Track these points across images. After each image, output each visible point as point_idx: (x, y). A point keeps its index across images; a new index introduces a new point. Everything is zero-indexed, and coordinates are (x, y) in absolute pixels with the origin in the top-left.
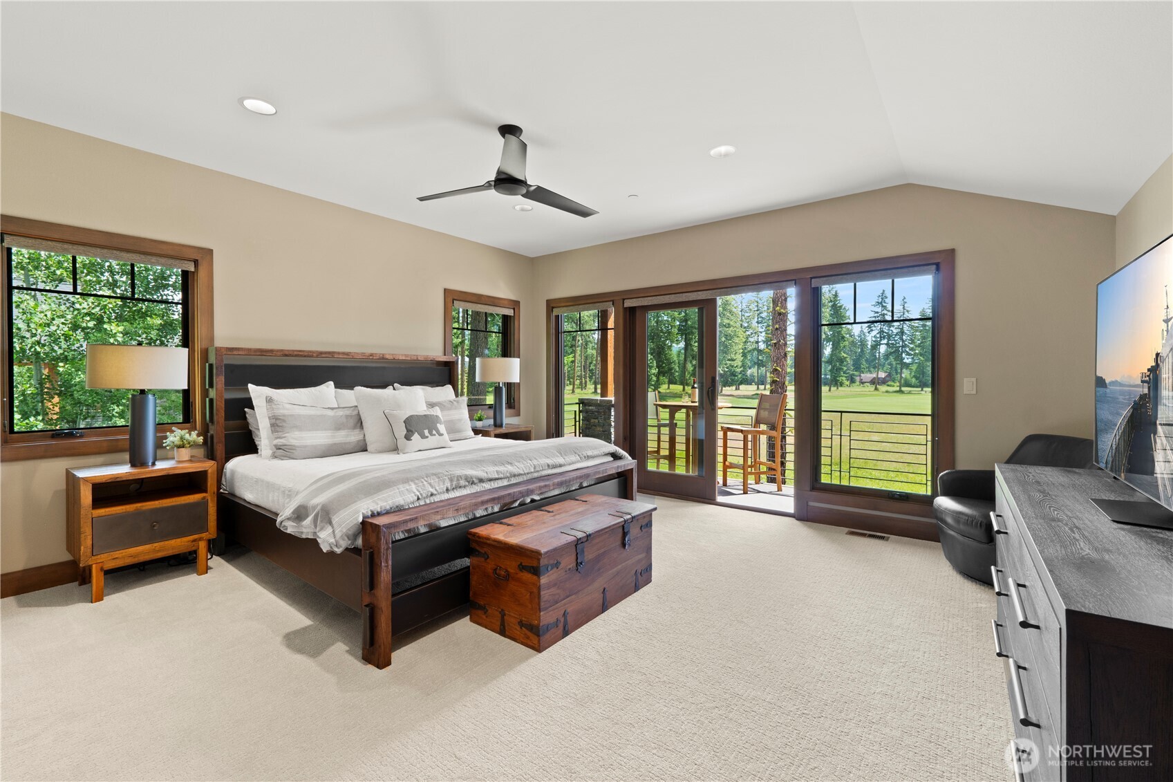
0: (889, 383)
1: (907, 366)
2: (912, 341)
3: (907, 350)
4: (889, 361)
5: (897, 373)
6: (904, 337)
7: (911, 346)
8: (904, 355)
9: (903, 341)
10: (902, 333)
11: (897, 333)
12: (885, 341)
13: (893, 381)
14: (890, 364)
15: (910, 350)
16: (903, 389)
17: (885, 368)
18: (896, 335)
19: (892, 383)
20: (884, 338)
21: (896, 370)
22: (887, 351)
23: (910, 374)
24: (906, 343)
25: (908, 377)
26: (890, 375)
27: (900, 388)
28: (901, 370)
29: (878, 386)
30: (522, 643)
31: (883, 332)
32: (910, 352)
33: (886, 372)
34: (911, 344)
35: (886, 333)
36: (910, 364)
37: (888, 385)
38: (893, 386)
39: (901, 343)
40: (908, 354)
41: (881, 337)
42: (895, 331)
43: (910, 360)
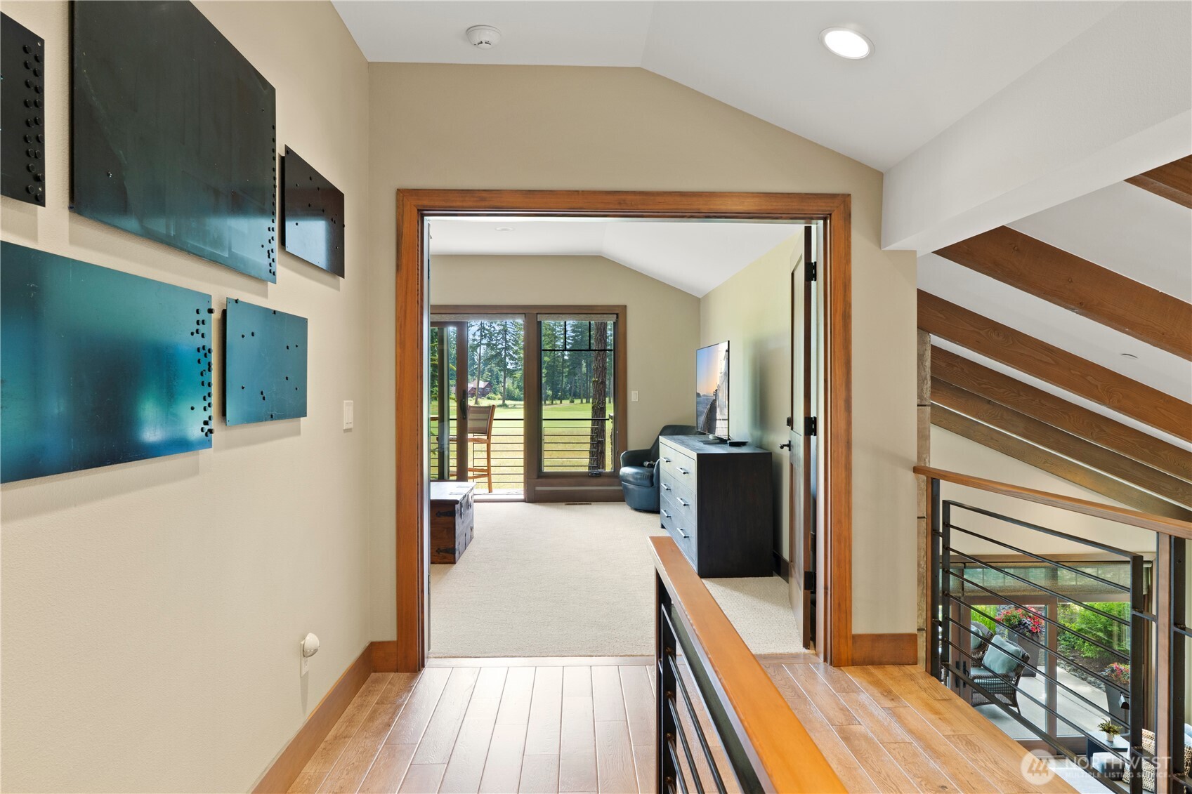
0: (490, 395)
1: (510, 373)
2: (516, 343)
3: (511, 353)
4: (489, 367)
5: (498, 382)
6: (508, 337)
7: (516, 348)
8: (507, 360)
9: (506, 342)
10: (505, 331)
11: (500, 331)
12: (484, 341)
13: (495, 393)
14: (491, 371)
15: (514, 353)
16: (507, 402)
17: (485, 375)
18: (498, 334)
19: (493, 396)
20: (485, 336)
21: (497, 378)
22: (486, 353)
23: (513, 383)
24: (510, 344)
25: (511, 388)
26: (490, 385)
27: (504, 402)
28: (505, 378)
29: (478, 400)
30: (440, 563)
31: (484, 328)
32: (514, 355)
33: (487, 381)
34: (514, 345)
35: (487, 330)
36: (514, 371)
37: (489, 398)
38: (494, 399)
39: (504, 344)
40: (512, 358)
41: (481, 336)
42: (498, 328)
43: (513, 366)
